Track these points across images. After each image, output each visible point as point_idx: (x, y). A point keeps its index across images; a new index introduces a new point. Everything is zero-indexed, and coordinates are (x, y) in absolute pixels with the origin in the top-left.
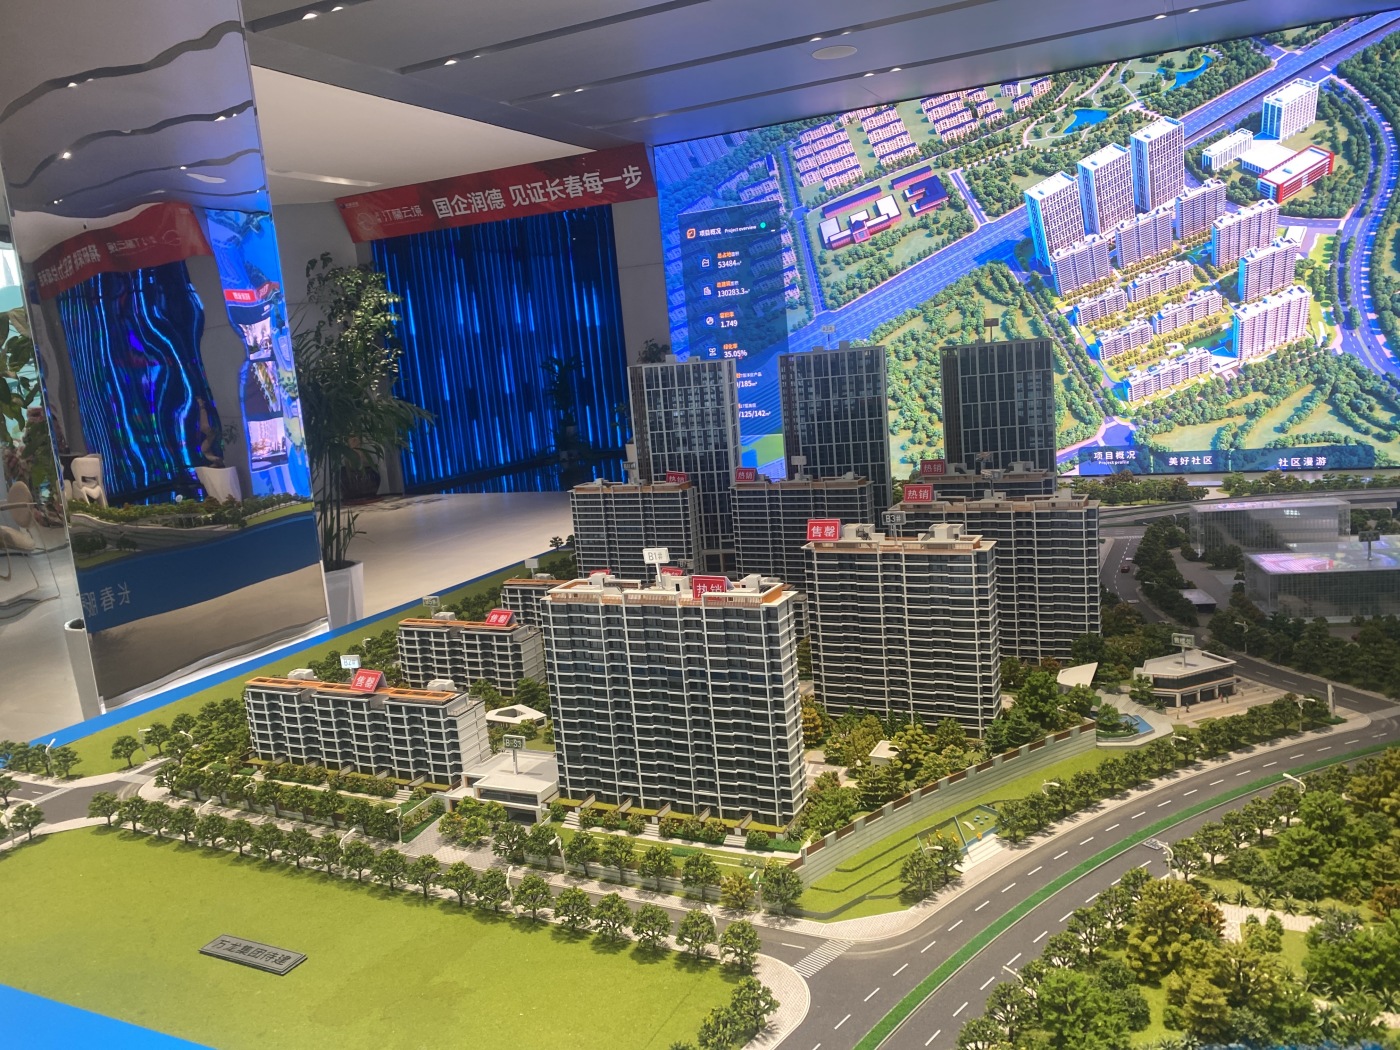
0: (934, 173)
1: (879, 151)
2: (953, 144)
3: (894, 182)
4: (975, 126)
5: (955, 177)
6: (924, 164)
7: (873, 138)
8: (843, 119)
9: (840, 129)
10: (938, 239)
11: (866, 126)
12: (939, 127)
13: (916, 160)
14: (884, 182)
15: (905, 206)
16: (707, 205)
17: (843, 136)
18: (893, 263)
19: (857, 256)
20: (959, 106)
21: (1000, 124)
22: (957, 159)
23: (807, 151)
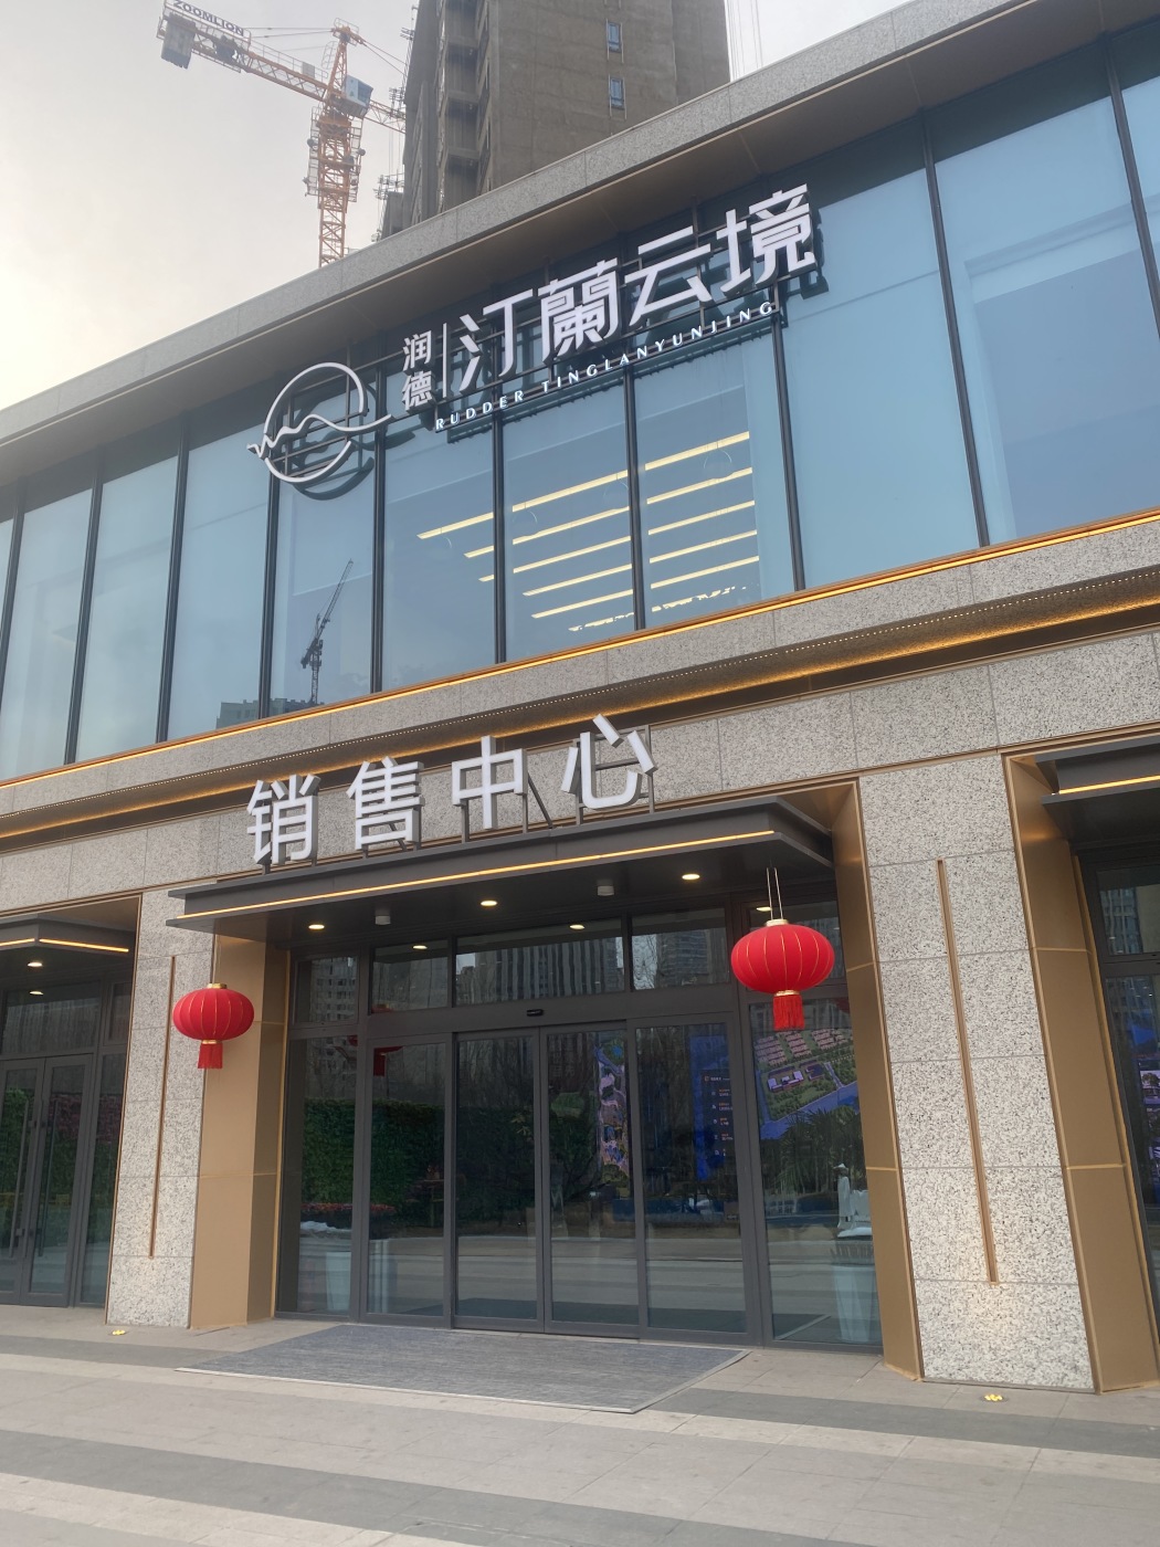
0: (819, 1063)
1: (794, 1051)
2: (826, 1051)
3: (801, 1065)
4: (834, 1044)
5: (827, 1065)
6: (814, 1058)
7: (790, 1044)
8: (778, 1035)
9: (776, 1038)
10: (821, 1092)
11: (788, 1039)
12: (819, 1043)
13: (810, 1056)
14: (796, 1064)
15: (806, 1076)
16: (714, 1066)
17: (778, 1042)
18: (802, 1101)
19: (785, 1097)
20: (828, 1035)
21: (844, 1045)
22: (827, 1057)
23: (761, 1047)
